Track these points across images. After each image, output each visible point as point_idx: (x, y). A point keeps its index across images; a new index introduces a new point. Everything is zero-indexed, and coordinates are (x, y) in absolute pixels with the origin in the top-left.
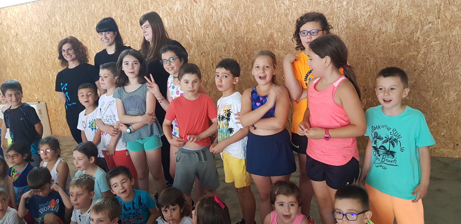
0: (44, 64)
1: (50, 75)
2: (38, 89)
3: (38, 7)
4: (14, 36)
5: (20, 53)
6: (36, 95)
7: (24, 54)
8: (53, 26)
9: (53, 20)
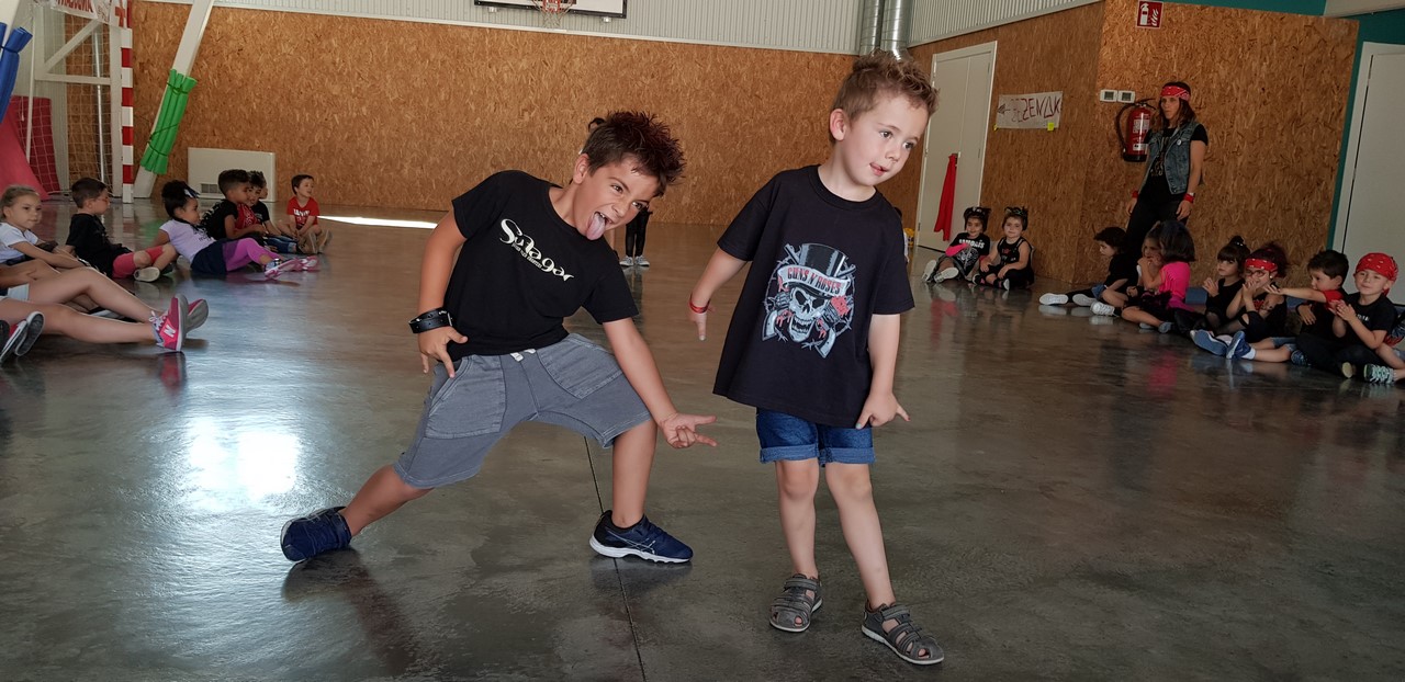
0: (288, 99)
1: (298, 115)
2: (265, 134)
3: (299, 21)
4: (233, 51)
5: (240, 76)
6: (256, 141)
7: (248, 80)
8: (321, 51)
9: (325, 43)
